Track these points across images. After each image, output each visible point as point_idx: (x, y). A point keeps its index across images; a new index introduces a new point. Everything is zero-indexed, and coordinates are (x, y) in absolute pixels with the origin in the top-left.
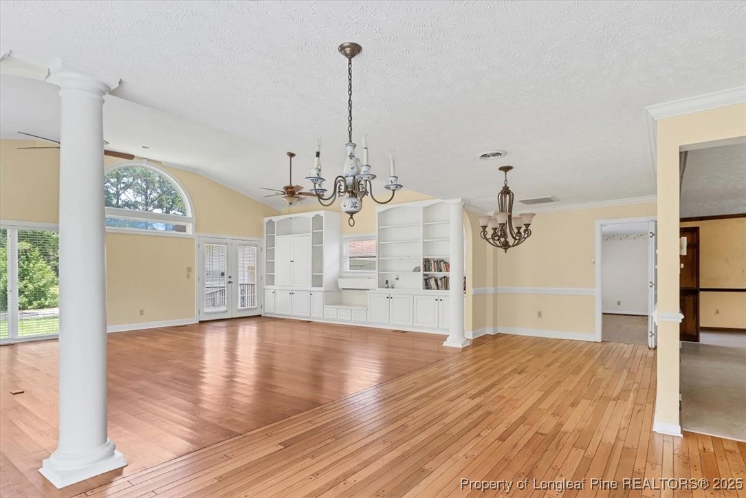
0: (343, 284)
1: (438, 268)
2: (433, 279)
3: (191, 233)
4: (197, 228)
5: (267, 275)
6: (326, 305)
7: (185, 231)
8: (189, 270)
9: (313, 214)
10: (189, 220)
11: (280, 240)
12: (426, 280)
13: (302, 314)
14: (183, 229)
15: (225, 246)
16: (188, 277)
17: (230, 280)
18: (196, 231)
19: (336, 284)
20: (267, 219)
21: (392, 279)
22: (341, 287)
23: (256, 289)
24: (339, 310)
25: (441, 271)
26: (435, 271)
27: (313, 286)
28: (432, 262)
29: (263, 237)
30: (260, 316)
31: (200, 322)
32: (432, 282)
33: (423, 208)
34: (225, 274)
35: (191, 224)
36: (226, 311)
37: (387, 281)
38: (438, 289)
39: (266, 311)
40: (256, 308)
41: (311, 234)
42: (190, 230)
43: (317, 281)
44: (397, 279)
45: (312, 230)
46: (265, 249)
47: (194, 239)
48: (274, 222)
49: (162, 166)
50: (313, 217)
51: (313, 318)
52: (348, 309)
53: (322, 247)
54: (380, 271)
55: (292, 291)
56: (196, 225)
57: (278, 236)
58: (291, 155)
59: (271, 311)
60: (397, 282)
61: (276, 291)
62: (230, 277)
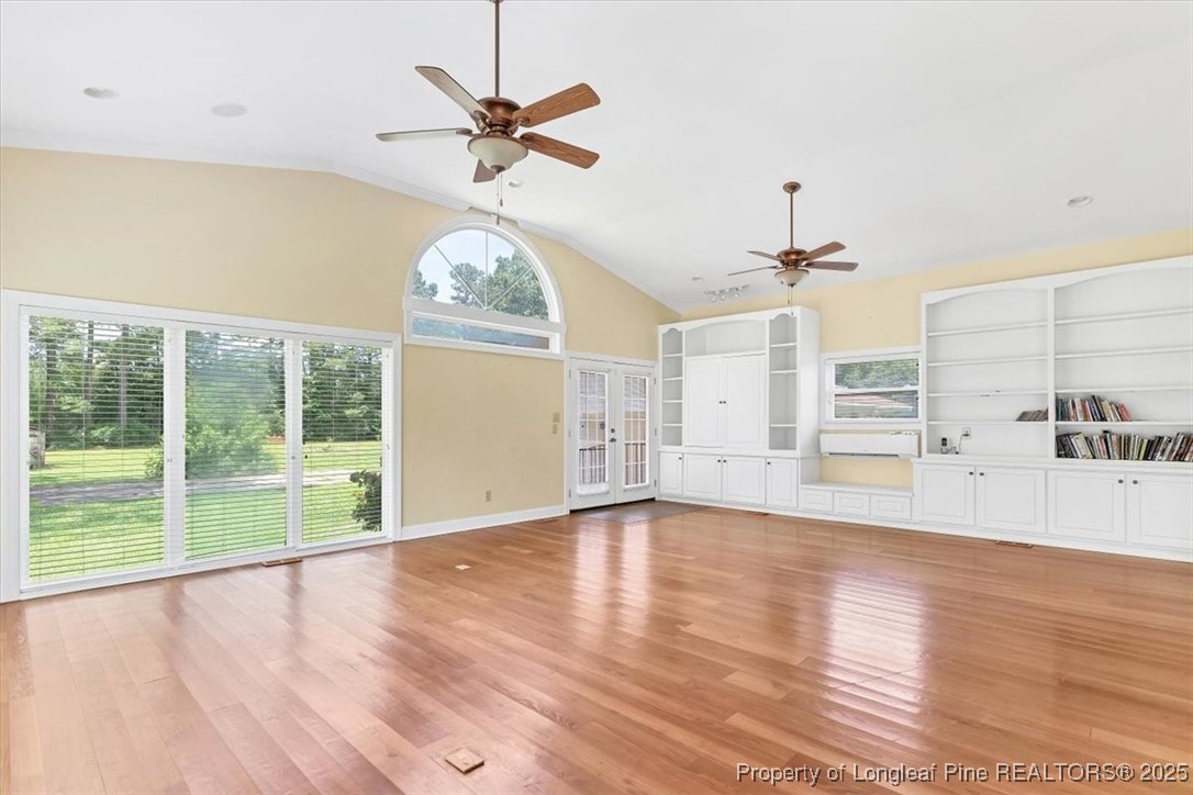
0: (829, 444)
1: (1094, 415)
2: (1081, 437)
3: (557, 351)
4: (567, 343)
5: (664, 427)
6: (802, 483)
7: (547, 348)
8: (557, 418)
9: (773, 314)
10: (553, 327)
11: (693, 368)
12: (1059, 437)
13: (751, 501)
14: (543, 343)
15: (606, 375)
16: (555, 432)
17: (613, 436)
18: (566, 349)
19: (817, 444)
20: (663, 329)
21: (954, 437)
22: (825, 449)
23: (647, 452)
24: (836, 494)
25: (1103, 419)
26: (1087, 420)
27: (771, 448)
28: (1077, 401)
29: (656, 359)
30: (653, 500)
31: (571, 511)
32: (1079, 444)
33: (1056, 289)
34: (606, 424)
35: (558, 335)
36: (608, 493)
37: (944, 440)
38: (1094, 457)
39: (663, 490)
40: (647, 487)
41: (767, 351)
42: (556, 347)
43: (782, 438)
44: (967, 435)
45: (771, 344)
46: (661, 382)
47: (562, 361)
48: (681, 332)
49: (518, 228)
50: (771, 321)
51: (774, 507)
52: (863, 494)
53: (795, 374)
54: (929, 420)
55: (722, 456)
56: (566, 336)
57: (690, 358)
58: (793, 188)
59: (674, 492)
60: (966, 441)
61: (685, 456)
62: (613, 431)
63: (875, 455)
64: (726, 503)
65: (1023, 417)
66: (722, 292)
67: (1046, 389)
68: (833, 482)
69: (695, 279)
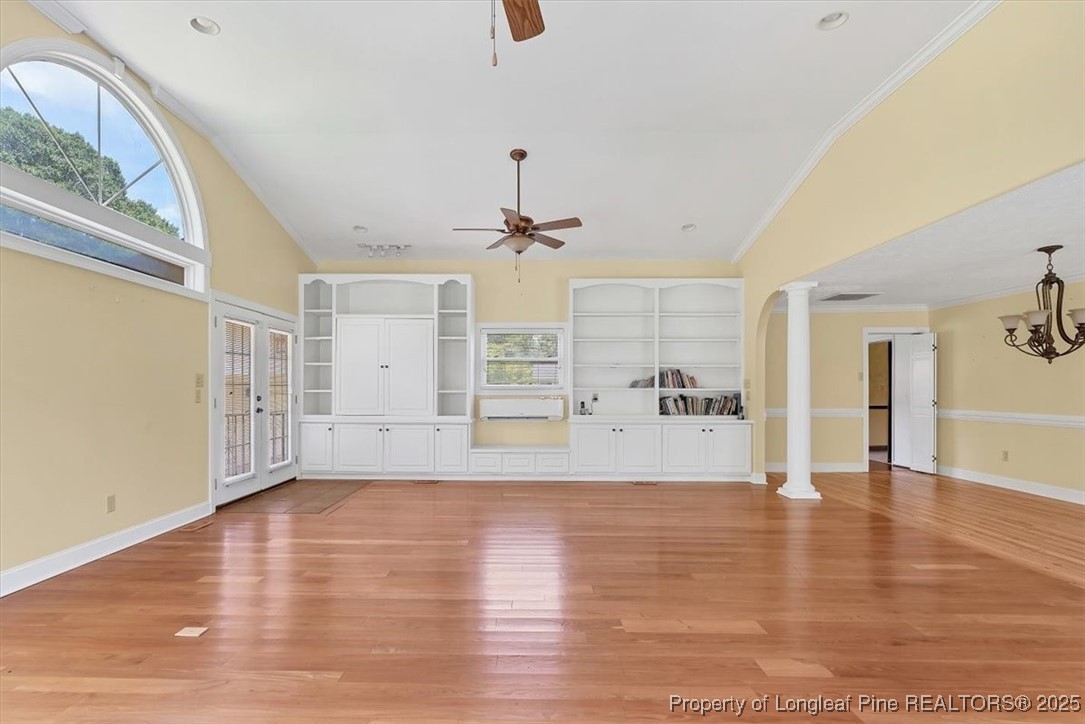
0: (488, 408)
1: (678, 383)
2: (671, 399)
4: (212, 280)
5: (306, 393)
6: (471, 448)
7: (181, 282)
8: (200, 381)
9: (443, 279)
10: (197, 255)
11: (347, 327)
12: (661, 399)
14: (175, 274)
15: (252, 328)
18: (214, 287)
19: (477, 409)
20: (306, 279)
21: (589, 400)
22: (484, 413)
23: (289, 423)
24: (505, 456)
25: (684, 387)
26: (674, 387)
28: (670, 373)
29: (296, 314)
30: (294, 479)
31: (219, 508)
32: (670, 404)
33: (660, 290)
34: (252, 391)
36: (254, 478)
37: (583, 403)
38: (679, 414)
39: (308, 468)
40: (288, 466)
41: (435, 316)
42: (196, 279)
43: (445, 405)
44: (596, 399)
45: (440, 308)
46: (302, 340)
47: (207, 303)
48: (331, 285)
49: (152, 95)
50: (440, 285)
51: (442, 474)
52: (529, 453)
53: (465, 341)
54: (574, 387)
55: (384, 424)
56: (211, 269)
57: (341, 315)
58: (519, 155)
59: (323, 468)
60: (595, 403)
61: (335, 426)
62: (259, 399)
63: (508, 418)
64: (388, 474)
65: (634, 385)
66: (381, 247)
67: (653, 363)
68: (502, 445)
69: (357, 227)
